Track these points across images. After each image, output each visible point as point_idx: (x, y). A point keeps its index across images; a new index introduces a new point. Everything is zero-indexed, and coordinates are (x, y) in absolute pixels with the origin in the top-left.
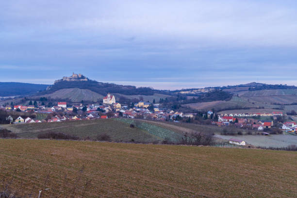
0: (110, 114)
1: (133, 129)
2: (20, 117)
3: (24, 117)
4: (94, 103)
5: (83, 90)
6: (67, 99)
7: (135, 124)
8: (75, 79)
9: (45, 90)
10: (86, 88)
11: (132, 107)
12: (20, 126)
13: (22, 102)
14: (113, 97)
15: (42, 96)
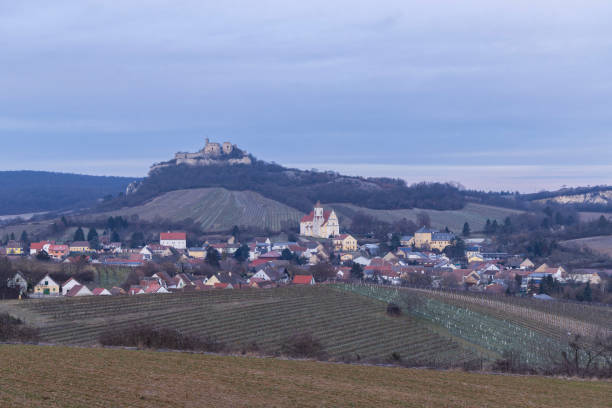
0: (322, 272)
1: (396, 320)
2: (47, 278)
3: (61, 279)
4: (271, 234)
5: (236, 193)
6: (189, 221)
7: (402, 304)
8: (214, 159)
9: (121, 194)
10: (247, 188)
11: (393, 249)
12: (47, 306)
13: (55, 233)
14: (333, 215)
15: (114, 214)
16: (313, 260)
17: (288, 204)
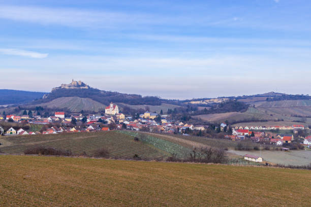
0: (112, 126)
1: (137, 143)
2: (12, 128)
3: (17, 128)
4: (94, 113)
5: (83, 99)
6: (66, 108)
7: (139, 138)
8: (75, 86)
9: (41, 98)
10: (87, 97)
11: (137, 118)
12: (11, 138)
13: (16, 112)
14: (117, 107)
15: (38, 105)
16: (109, 122)
17: (101, 103)
